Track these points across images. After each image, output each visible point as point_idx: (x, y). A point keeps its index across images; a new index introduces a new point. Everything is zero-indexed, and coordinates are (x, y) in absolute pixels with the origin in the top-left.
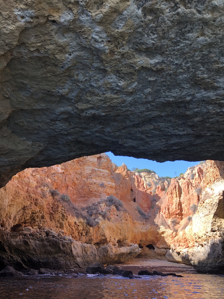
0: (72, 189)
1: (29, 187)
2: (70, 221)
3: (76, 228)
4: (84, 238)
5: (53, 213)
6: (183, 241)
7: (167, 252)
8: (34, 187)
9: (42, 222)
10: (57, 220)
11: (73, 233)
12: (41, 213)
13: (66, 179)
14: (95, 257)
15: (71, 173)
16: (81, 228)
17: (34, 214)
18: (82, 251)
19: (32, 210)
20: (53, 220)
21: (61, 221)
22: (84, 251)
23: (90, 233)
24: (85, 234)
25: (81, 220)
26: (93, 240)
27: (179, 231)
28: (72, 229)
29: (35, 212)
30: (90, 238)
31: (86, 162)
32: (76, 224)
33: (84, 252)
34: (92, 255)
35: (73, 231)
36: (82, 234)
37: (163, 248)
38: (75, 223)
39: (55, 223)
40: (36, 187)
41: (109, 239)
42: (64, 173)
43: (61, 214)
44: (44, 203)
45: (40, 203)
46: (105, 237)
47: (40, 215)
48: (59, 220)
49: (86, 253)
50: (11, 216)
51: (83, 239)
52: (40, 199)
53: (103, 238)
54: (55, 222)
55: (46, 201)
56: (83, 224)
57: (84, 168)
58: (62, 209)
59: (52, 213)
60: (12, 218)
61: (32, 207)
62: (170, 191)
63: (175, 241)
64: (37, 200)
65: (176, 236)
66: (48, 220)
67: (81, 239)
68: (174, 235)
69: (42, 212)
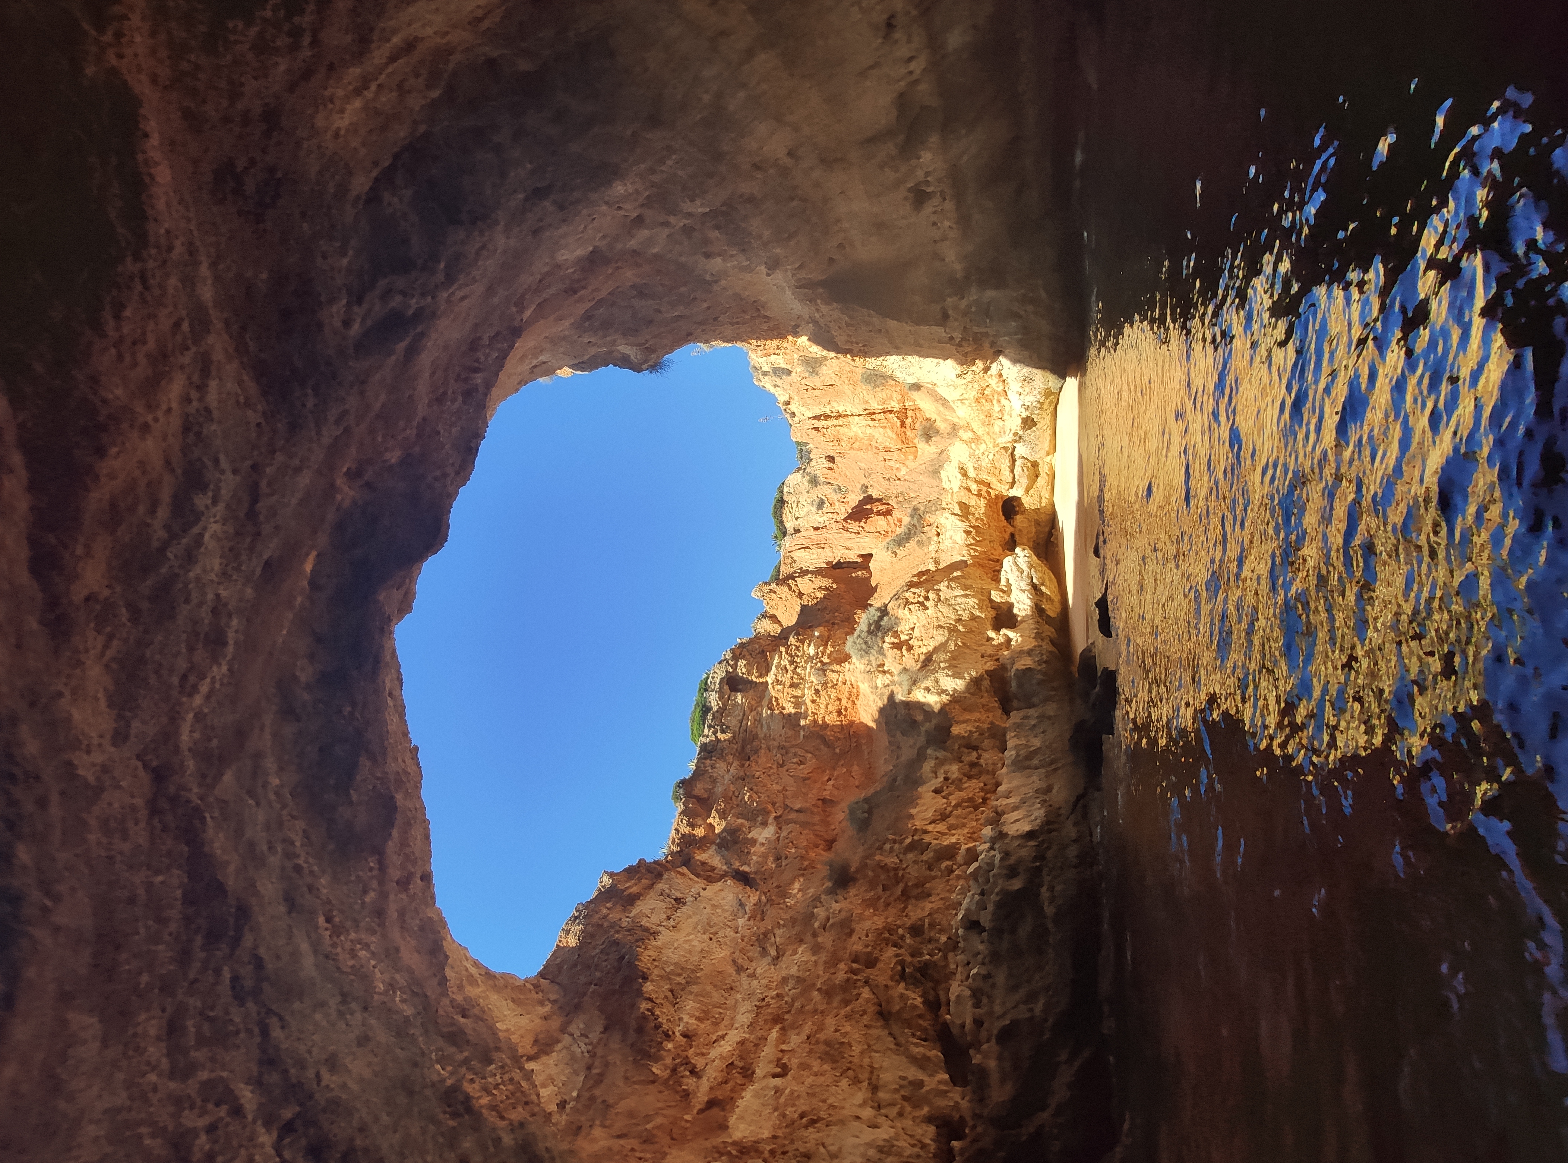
0: (831, 783)
1: (814, 985)
2: (930, 814)
3: (952, 788)
4: (988, 757)
5: (901, 886)
6: (987, 406)
7: (1023, 457)
8: (814, 958)
9: (932, 934)
10: (928, 872)
11: (971, 800)
12: (902, 937)
13: (797, 807)
14: (1049, 718)
15: (780, 788)
16: (954, 770)
17: (907, 970)
18: (1028, 768)
19: (890, 983)
20: (927, 885)
21: (928, 856)
22: (1031, 760)
23: (969, 737)
24: (975, 754)
25: (927, 766)
26: (992, 723)
27: (956, 420)
28: (956, 807)
29: (899, 968)
30: (987, 734)
31: (746, 731)
32: (942, 787)
33: (1035, 762)
34: (1041, 730)
35: (963, 801)
36: (973, 765)
37: (1012, 471)
38: (937, 791)
39: (937, 880)
40: (816, 949)
41: (988, 664)
42: (780, 816)
43: (905, 854)
44: (867, 925)
45: (867, 946)
46: (981, 676)
47: (908, 941)
48: (926, 862)
49: (1036, 752)
50: (910, 1078)
51: (990, 762)
52: (856, 945)
53: (986, 683)
54: (934, 878)
55: (861, 918)
56: (941, 763)
57: (765, 736)
58: (891, 852)
59: (904, 892)
60: (920, 1075)
61: (882, 980)
62: (831, 444)
63: (988, 433)
64: (856, 956)
65: (972, 430)
66: (928, 906)
67: (990, 768)
68: (970, 435)
69: (900, 931)
